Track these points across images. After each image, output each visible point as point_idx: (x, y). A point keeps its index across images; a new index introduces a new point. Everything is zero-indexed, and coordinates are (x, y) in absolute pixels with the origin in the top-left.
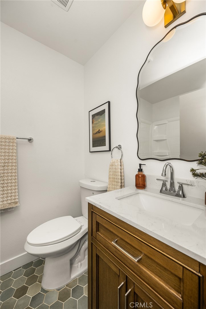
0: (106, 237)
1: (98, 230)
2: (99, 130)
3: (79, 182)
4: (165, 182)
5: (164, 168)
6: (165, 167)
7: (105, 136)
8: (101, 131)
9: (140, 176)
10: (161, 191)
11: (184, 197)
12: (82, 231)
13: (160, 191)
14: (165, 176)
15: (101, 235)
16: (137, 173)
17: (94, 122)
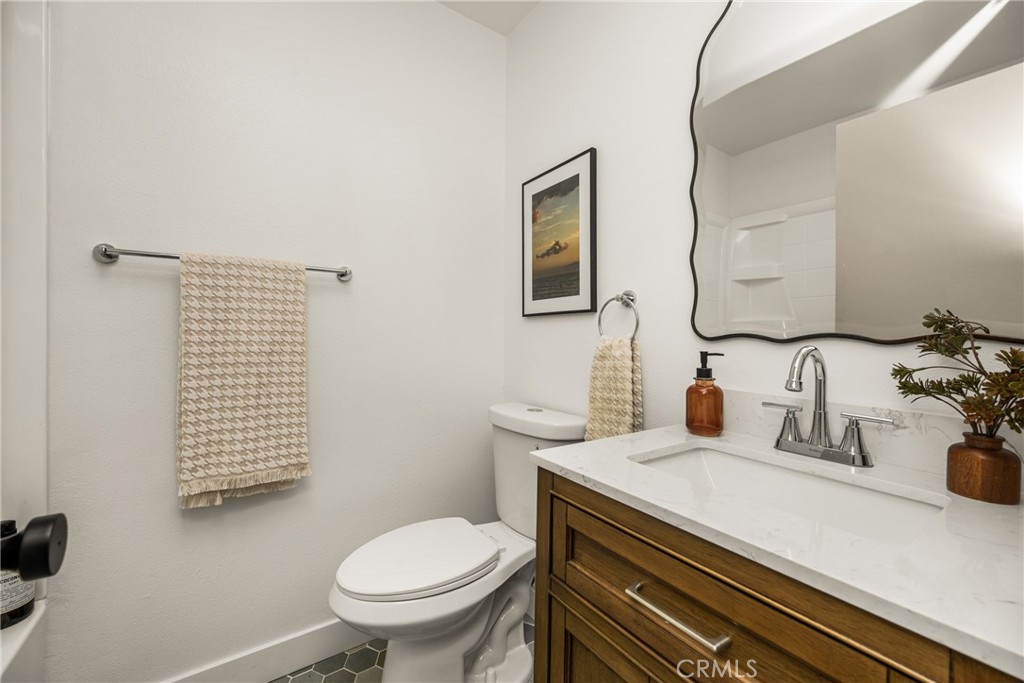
0: (601, 576)
1: (571, 554)
2: (557, 243)
3: (490, 412)
4: (794, 414)
5: (797, 365)
6: (798, 360)
7: (576, 264)
8: (563, 245)
9: (704, 391)
10: (778, 445)
11: (865, 462)
12: (501, 565)
13: (774, 443)
14: (798, 389)
15: (583, 571)
16: (694, 382)
17: (540, 217)
